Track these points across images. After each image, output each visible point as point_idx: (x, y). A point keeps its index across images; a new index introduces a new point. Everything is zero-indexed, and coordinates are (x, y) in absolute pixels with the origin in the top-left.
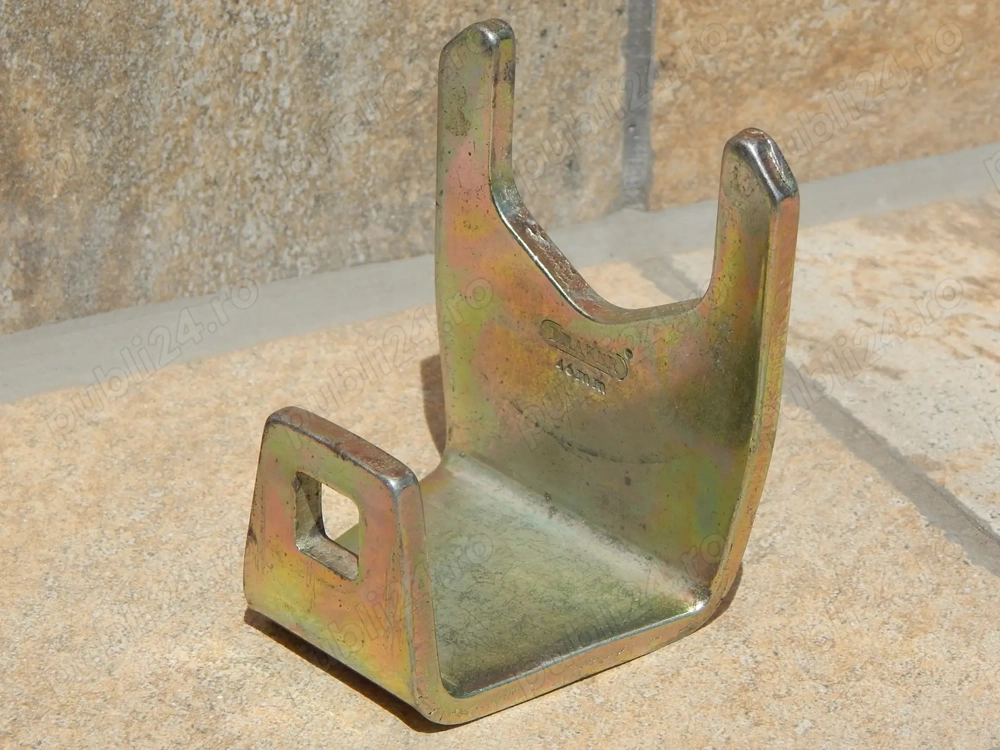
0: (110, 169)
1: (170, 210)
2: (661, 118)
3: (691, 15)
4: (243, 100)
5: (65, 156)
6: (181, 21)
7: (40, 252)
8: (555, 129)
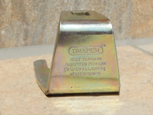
0: (41, 18)
1: (51, 27)
5: (33, 15)
7: (28, 32)
8: (117, 21)
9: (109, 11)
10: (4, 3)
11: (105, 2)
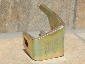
0: (27, 18)
1: (32, 23)
2: (77, 21)
3: (80, 12)
4: (39, 14)
5: (23, 16)
6: (34, 5)
7: (20, 25)
8: (67, 21)
9: (63, 15)
10: (8, 10)
11: (61, 10)
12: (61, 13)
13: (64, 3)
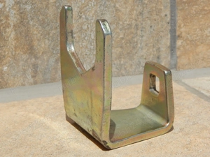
0: (53, 49)
2: (179, 49)
3: (185, 25)
4: (83, 36)
5: (43, 45)
7: (37, 67)
8: (154, 49)
9: (142, 37)
10: (5, 32)
11: (136, 25)
12: (139, 32)
13: (143, 8)
